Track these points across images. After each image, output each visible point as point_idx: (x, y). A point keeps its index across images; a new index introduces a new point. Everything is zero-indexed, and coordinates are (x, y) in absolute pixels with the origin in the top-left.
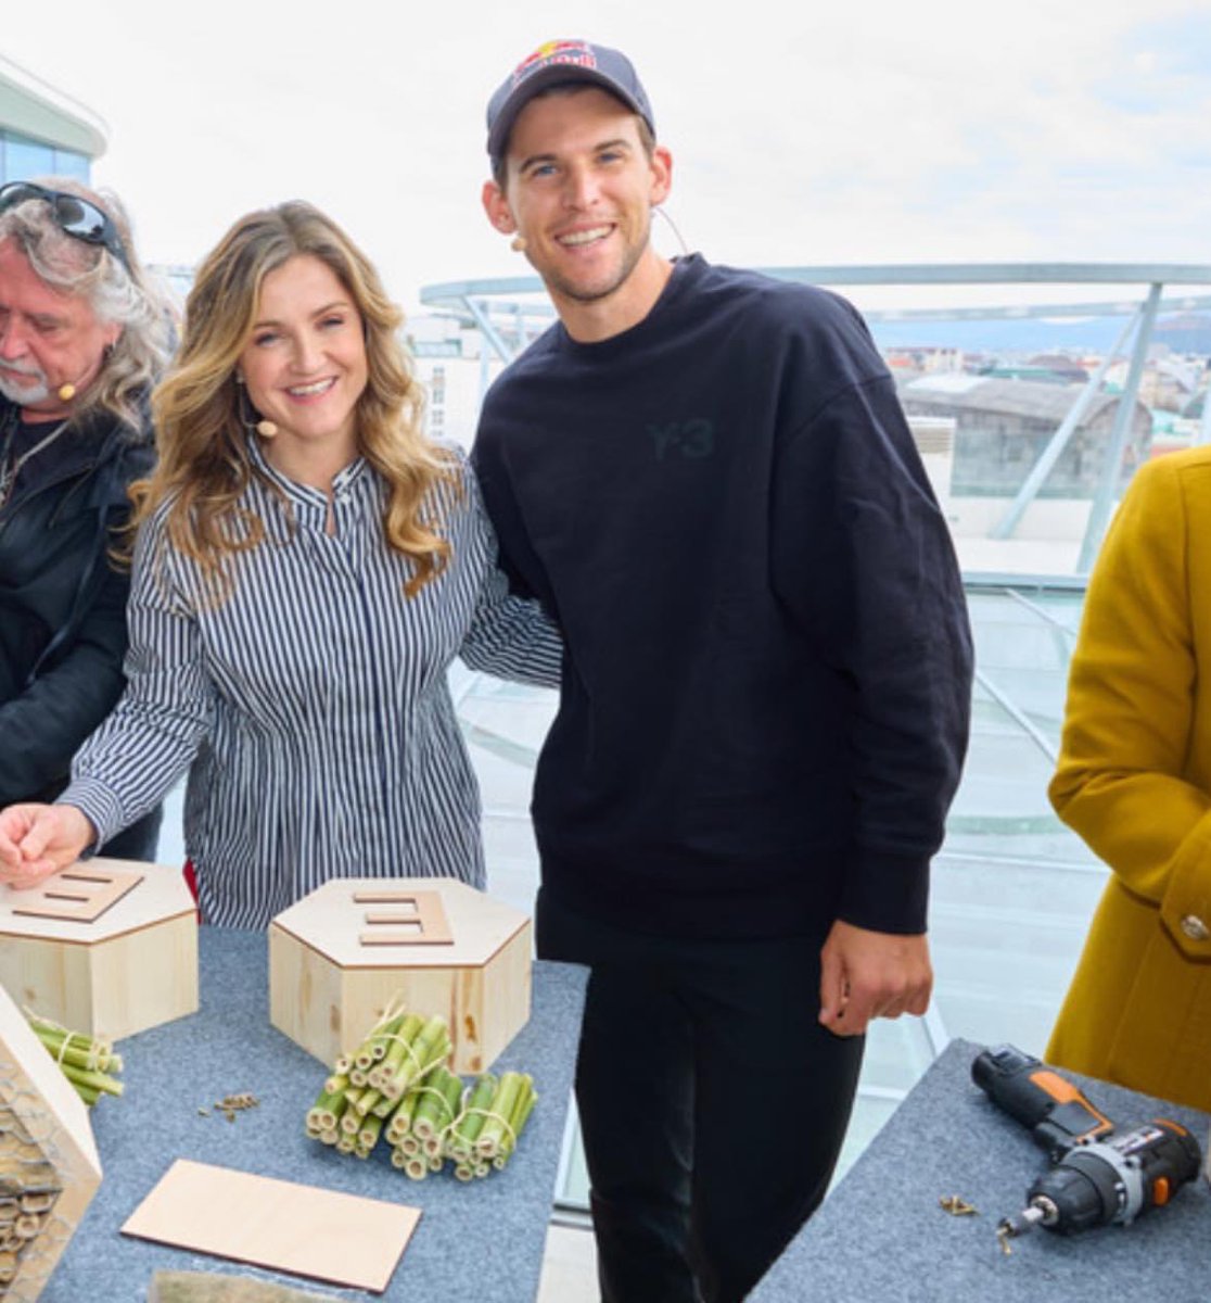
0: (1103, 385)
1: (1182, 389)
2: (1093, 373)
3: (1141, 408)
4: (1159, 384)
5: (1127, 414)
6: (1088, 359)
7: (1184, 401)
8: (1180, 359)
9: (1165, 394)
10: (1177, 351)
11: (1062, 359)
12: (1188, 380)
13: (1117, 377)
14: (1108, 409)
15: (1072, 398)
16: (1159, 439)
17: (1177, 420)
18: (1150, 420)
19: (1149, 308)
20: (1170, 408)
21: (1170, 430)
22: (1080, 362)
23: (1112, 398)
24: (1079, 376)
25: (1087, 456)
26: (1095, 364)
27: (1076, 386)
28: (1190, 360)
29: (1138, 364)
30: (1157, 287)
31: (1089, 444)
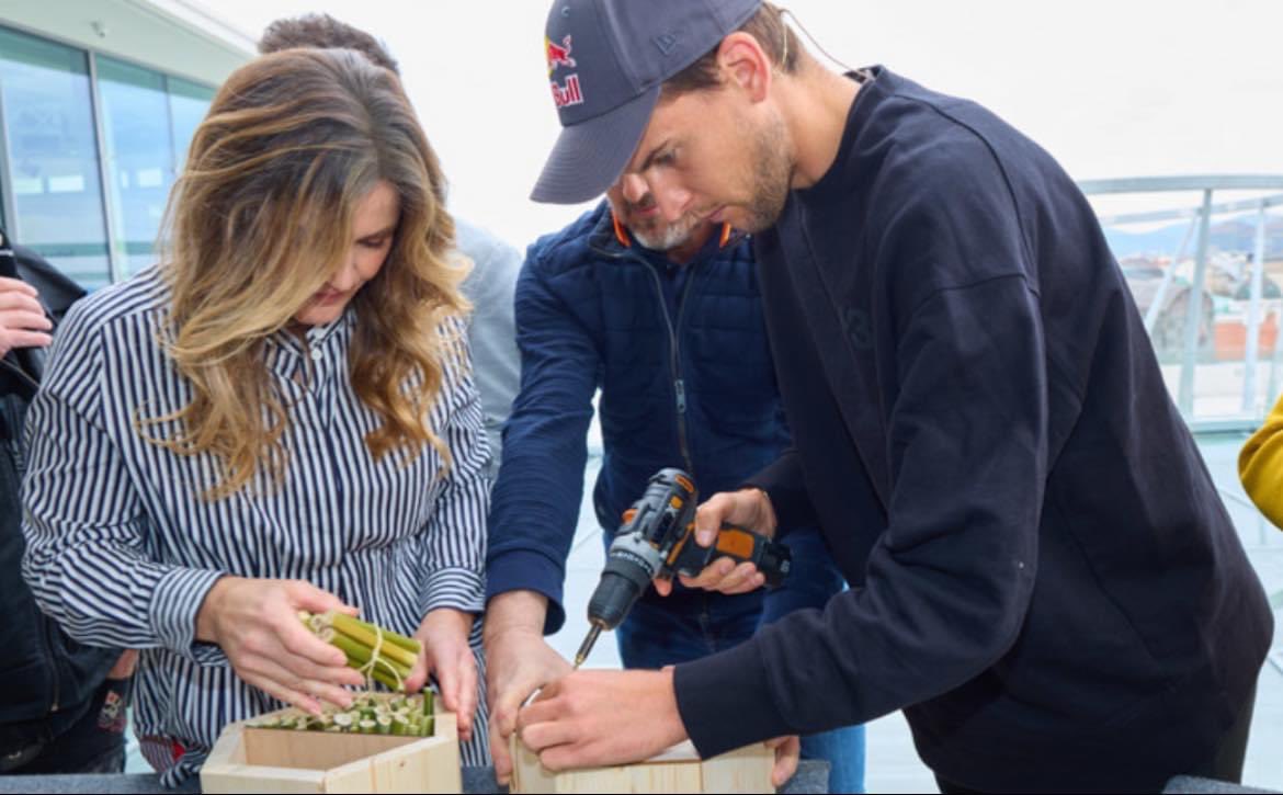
0: (1174, 279)
1: (1231, 279)
2: (1166, 270)
3: (1206, 296)
4: (1214, 276)
5: (1196, 300)
6: (1162, 259)
7: (1234, 288)
8: (1225, 255)
9: (1221, 282)
10: (1224, 249)
11: (1143, 260)
12: (1235, 272)
13: (1186, 272)
14: (1183, 295)
15: (1153, 290)
16: (1220, 318)
17: (1231, 302)
18: (1211, 303)
19: (1205, 211)
20: (1225, 293)
21: (1226, 311)
22: (1156, 263)
23: (1184, 287)
24: (1157, 273)
25: (1171, 334)
26: (1167, 263)
27: (1155, 281)
28: (1234, 256)
29: (1201, 260)
30: (1208, 193)
31: (1171, 325)
